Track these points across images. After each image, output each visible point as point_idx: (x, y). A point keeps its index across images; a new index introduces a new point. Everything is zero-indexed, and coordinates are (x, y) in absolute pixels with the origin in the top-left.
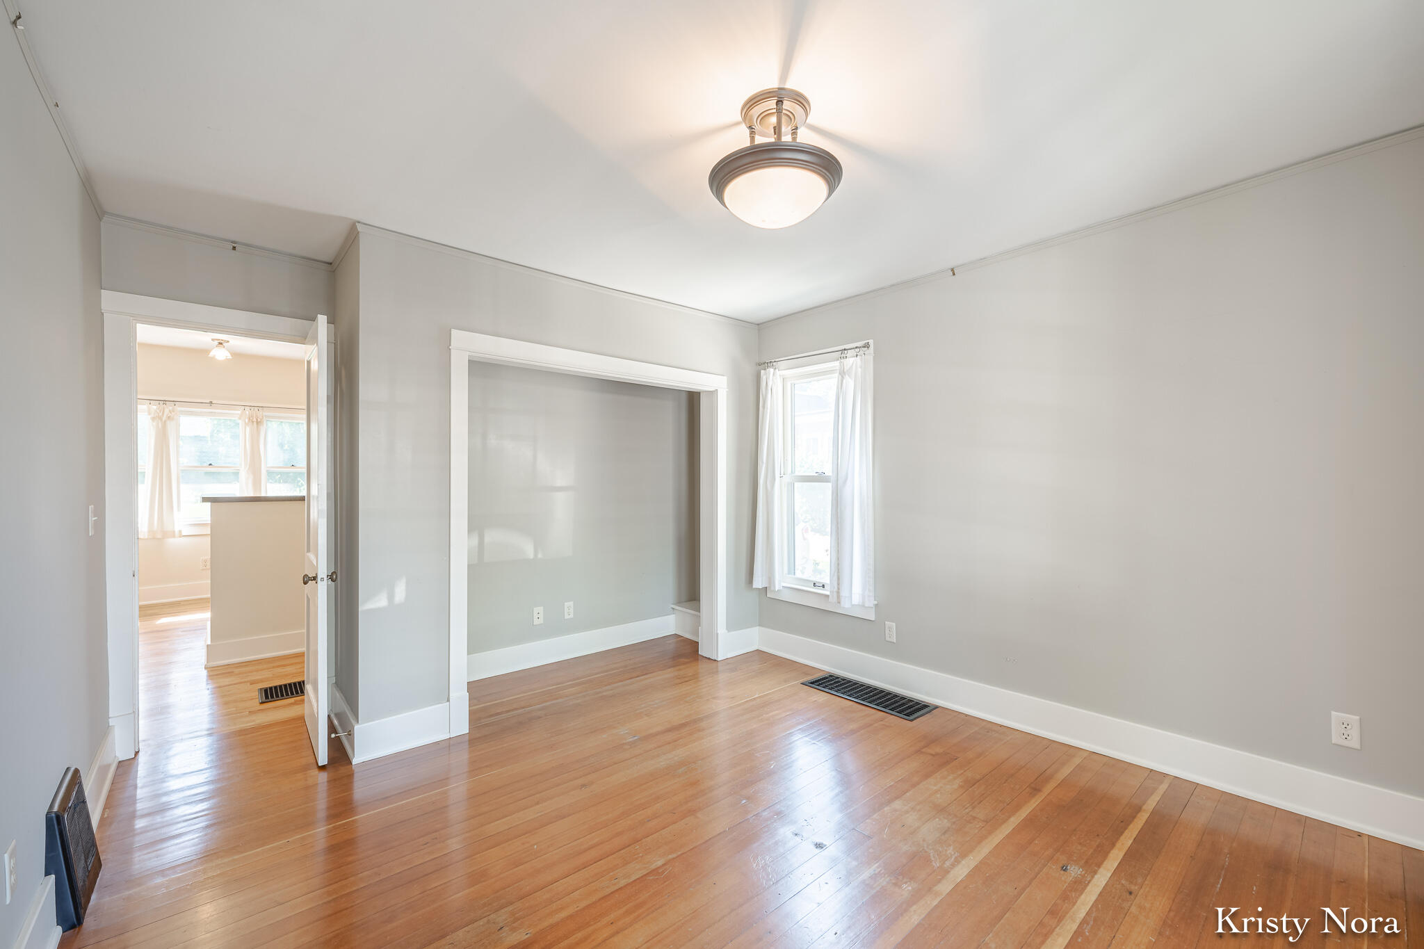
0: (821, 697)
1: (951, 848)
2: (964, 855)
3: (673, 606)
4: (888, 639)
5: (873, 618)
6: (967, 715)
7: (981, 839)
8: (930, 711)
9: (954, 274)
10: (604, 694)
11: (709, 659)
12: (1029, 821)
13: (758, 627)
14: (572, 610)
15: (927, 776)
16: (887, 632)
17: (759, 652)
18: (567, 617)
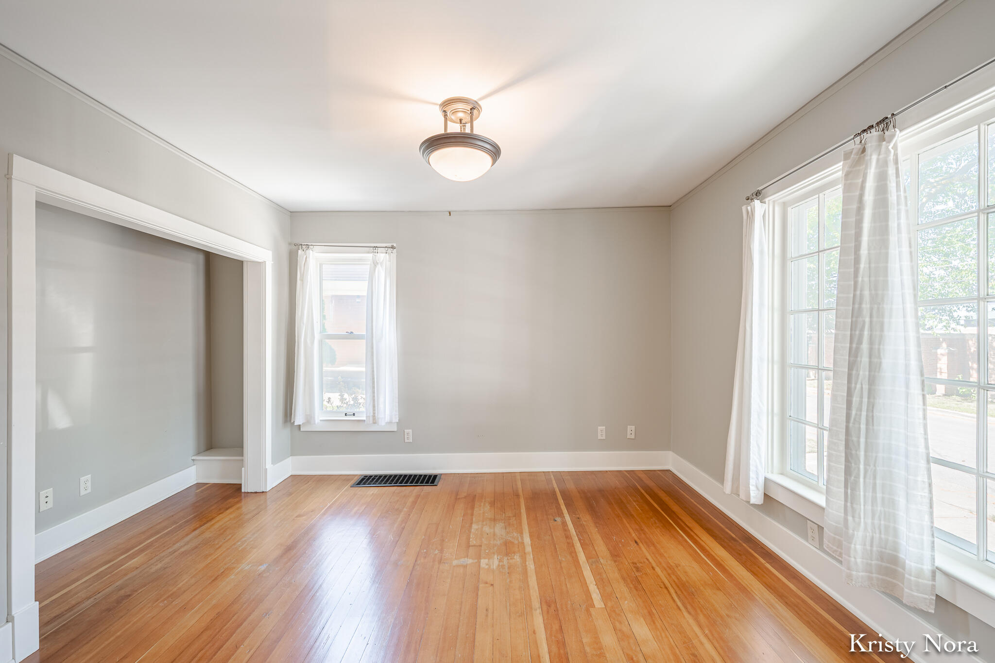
0: (372, 491)
1: (514, 533)
2: (521, 533)
3: (194, 458)
4: (406, 441)
5: (395, 430)
6: (458, 474)
7: (520, 523)
8: (440, 478)
9: (450, 215)
10: (183, 550)
11: (256, 493)
12: (528, 509)
13: (291, 457)
14: (89, 484)
15: (473, 508)
16: (406, 437)
17: (293, 477)
18: (83, 492)
